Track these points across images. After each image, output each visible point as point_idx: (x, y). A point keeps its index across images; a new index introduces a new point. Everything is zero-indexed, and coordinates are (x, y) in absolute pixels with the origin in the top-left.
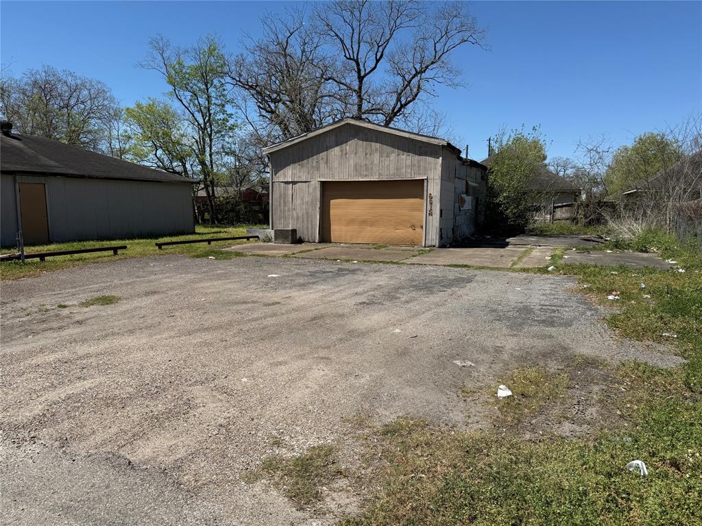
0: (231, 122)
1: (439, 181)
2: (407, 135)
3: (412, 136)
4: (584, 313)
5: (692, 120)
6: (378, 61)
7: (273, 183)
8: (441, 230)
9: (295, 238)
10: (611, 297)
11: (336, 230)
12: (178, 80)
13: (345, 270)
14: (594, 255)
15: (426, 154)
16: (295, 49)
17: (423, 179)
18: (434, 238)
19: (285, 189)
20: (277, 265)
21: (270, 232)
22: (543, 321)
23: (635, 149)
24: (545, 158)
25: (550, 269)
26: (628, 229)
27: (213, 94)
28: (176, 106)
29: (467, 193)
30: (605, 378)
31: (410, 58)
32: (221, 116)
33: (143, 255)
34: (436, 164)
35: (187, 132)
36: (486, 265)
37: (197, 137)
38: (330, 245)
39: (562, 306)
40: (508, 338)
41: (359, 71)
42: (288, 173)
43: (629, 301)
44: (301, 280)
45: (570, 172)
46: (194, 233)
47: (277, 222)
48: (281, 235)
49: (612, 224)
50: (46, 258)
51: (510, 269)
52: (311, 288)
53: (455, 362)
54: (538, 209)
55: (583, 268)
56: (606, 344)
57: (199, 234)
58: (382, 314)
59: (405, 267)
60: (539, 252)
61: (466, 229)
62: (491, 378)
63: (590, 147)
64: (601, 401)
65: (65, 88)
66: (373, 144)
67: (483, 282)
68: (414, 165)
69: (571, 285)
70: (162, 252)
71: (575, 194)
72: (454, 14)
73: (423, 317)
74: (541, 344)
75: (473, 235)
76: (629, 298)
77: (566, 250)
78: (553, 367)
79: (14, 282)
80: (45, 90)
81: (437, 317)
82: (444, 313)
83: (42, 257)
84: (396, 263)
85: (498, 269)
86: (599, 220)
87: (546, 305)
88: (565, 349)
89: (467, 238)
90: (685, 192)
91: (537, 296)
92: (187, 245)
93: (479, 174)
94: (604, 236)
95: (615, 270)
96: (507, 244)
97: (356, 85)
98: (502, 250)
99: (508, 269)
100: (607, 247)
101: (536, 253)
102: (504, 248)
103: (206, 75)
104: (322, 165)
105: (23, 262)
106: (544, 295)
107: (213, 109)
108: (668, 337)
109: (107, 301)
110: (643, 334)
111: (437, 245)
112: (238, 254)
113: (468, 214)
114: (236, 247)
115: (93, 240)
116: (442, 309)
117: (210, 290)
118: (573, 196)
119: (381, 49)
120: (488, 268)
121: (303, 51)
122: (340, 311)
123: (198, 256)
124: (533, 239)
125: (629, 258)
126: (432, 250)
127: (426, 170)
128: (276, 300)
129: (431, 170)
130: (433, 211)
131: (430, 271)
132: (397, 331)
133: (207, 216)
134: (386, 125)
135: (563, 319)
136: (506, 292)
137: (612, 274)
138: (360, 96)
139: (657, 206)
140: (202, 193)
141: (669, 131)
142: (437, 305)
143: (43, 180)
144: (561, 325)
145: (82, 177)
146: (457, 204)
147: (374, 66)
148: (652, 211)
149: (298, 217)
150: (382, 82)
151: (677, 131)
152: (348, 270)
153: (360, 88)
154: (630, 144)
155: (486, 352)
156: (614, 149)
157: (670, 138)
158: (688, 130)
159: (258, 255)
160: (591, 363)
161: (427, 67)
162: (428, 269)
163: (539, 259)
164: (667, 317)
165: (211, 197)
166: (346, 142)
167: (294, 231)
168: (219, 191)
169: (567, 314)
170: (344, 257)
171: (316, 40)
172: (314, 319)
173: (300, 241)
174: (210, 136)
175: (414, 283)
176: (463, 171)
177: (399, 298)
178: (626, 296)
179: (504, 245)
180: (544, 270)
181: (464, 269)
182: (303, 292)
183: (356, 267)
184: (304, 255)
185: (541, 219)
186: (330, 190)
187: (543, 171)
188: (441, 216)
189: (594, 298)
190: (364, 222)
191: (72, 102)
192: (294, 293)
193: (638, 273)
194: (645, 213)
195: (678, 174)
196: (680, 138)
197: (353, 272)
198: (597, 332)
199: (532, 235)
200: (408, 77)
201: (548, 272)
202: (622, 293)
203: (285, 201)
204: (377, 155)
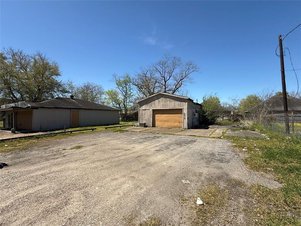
0: (132, 94)
1: (187, 109)
2: (177, 96)
3: (178, 96)
4: (234, 157)
5: (265, 90)
6: (170, 77)
7: (139, 110)
8: (188, 123)
9: (145, 126)
10: (244, 150)
11: (157, 123)
12: (119, 84)
13: (156, 137)
14: (237, 132)
15: (182, 101)
16: (148, 75)
17: (182, 109)
18: (186, 126)
19: (143, 112)
20: (136, 135)
21: (138, 124)
22: (219, 160)
23: (247, 99)
24: (220, 102)
25: (222, 137)
26: (247, 123)
27: (127, 87)
28: (118, 90)
29: (196, 112)
30: (245, 194)
31: (179, 76)
32: (129, 93)
33: (101, 131)
34: (186, 104)
35: (121, 97)
36: (201, 135)
37: (123, 98)
38: (155, 128)
39: (226, 153)
40: (205, 168)
41: (165, 80)
42: (144, 107)
43: (251, 151)
44: (141, 141)
45: (227, 106)
46: (119, 124)
47: (140, 121)
48: (141, 125)
49: (242, 121)
50: (72, 132)
51: (209, 137)
52: (143, 144)
53: (182, 181)
54: (218, 117)
55: (233, 137)
56: (244, 173)
57: (121, 124)
58: (162, 155)
59: (175, 136)
60: (218, 131)
61: (196, 123)
62: (195, 191)
63: (233, 99)
64: (245, 210)
65: (92, 87)
66: (167, 99)
67: (199, 142)
68: (179, 105)
69: (229, 144)
70: (106, 130)
71: (230, 112)
72: (191, 64)
73: (176, 157)
74: (217, 172)
75: (198, 125)
76: (251, 150)
77: (227, 130)
78: (222, 185)
79: (59, 140)
80: (87, 87)
81: (181, 157)
82: (184, 155)
83: (71, 132)
84: (173, 134)
85: (205, 137)
86: (237, 120)
87: (220, 153)
88: (227, 175)
89: (197, 126)
90: (265, 112)
91: (217, 148)
92: (114, 128)
93: (200, 107)
94: (239, 125)
95: (244, 139)
96: (209, 128)
97: (164, 83)
98: (207, 130)
99: (208, 137)
100: (241, 129)
101: (217, 131)
102: (208, 129)
103: (126, 82)
104: (153, 105)
105: (65, 133)
106: (219, 148)
107: (128, 91)
108: (270, 170)
109: (79, 147)
110: (259, 168)
111: (187, 128)
112: (127, 131)
113: (197, 118)
114: (127, 129)
115: (90, 126)
116: (183, 154)
117: (111, 144)
118: (229, 113)
119: (171, 74)
120: (202, 136)
121: (151, 76)
122: (148, 154)
123: (115, 132)
124: (217, 126)
125: (249, 133)
126: (185, 130)
127: (183, 106)
128: (129, 148)
129: (184, 106)
130: (185, 118)
131: (182, 138)
132: (165, 163)
133: (125, 119)
134: (172, 94)
135: (226, 159)
136: (206, 146)
137: (243, 140)
138: (165, 86)
139: (256, 116)
140: (124, 113)
141: (257, 94)
142: (182, 152)
143: (78, 110)
144: (225, 162)
145: (89, 109)
146: (193, 116)
147: (169, 79)
148: (255, 118)
149: (146, 120)
150: (171, 83)
151: (260, 93)
152: (157, 137)
153: (165, 84)
154: (245, 98)
155: (196, 175)
156: (241, 99)
157: (257, 96)
158: (264, 93)
159: (132, 131)
160: (239, 183)
161: (183, 78)
162: (182, 136)
163: (219, 133)
164: (267, 160)
165: (126, 113)
166: (160, 98)
167: (145, 124)
168: (128, 112)
169: (228, 157)
170: (157, 132)
171: (154, 73)
172: (138, 157)
173: (147, 127)
174: (126, 98)
175: (176, 142)
176: (194, 106)
177: (170, 148)
178: (250, 149)
179: (208, 128)
180: (220, 138)
181: (194, 137)
182: (139, 145)
183: (160, 135)
184: (146, 131)
185: (219, 120)
186: (155, 112)
187: (219, 106)
188: (188, 119)
189: (237, 150)
190: (165, 121)
191: (93, 90)
192: (136, 146)
193: (253, 140)
194: (252, 118)
195: (262, 106)
196: (262, 96)
197: (158, 137)
198: (240, 166)
199: (216, 125)
200: (178, 81)
201: (221, 138)
202: (248, 148)
203: (142, 115)
204: (168, 102)
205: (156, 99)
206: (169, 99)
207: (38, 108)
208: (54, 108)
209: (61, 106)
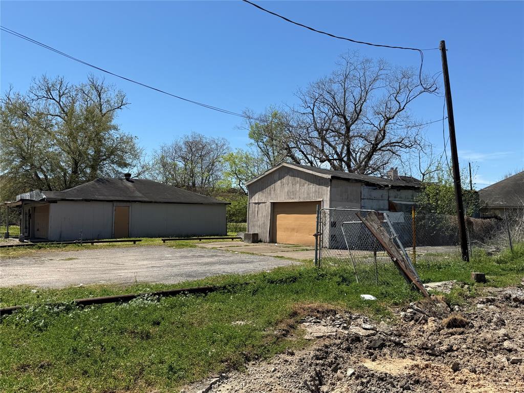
1: (329, 202)
2: (311, 172)
3: (314, 173)
7: (249, 203)
8: (333, 236)
9: (255, 239)
11: (280, 235)
15: (322, 185)
18: (327, 241)
29: (391, 209)
46: (226, 235)
47: (250, 229)
48: (249, 237)
50: (94, 244)
66: (296, 178)
68: (316, 191)
70: (163, 244)
105: (82, 245)
126: (325, 251)
127: (322, 195)
130: (326, 223)
143: (128, 203)
145: (151, 202)
149: (260, 226)
166: (283, 177)
173: (259, 241)
186: (278, 208)
190: (293, 230)
203: (254, 215)
204: (298, 185)
205: (277, 178)
206: (299, 179)
207: (58, 202)
208: (82, 200)
209: (97, 197)
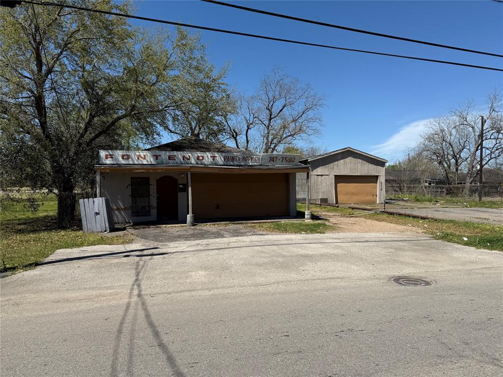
11: (340, 198)
15: (379, 165)
17: (378, 176)
19: (317, 178)
34: (383, 170)
42: (319, 171)
47: (313, 195)
104: (335, 167)
111: (384, 203)
129: (381, 172)
130: (383, 189)
149: (324, 192)
186: (339, 179)
203: (317, 185)
204: (359, 165)
206: (361, 160)
